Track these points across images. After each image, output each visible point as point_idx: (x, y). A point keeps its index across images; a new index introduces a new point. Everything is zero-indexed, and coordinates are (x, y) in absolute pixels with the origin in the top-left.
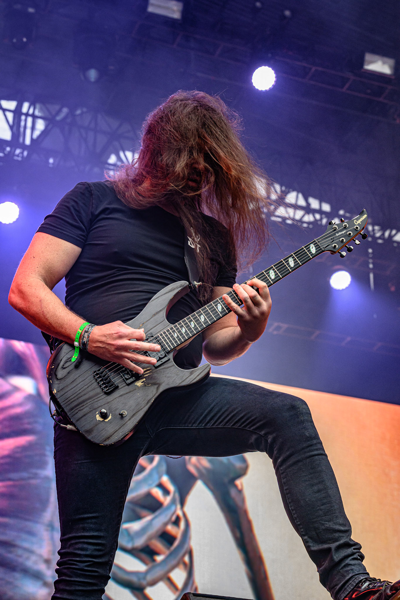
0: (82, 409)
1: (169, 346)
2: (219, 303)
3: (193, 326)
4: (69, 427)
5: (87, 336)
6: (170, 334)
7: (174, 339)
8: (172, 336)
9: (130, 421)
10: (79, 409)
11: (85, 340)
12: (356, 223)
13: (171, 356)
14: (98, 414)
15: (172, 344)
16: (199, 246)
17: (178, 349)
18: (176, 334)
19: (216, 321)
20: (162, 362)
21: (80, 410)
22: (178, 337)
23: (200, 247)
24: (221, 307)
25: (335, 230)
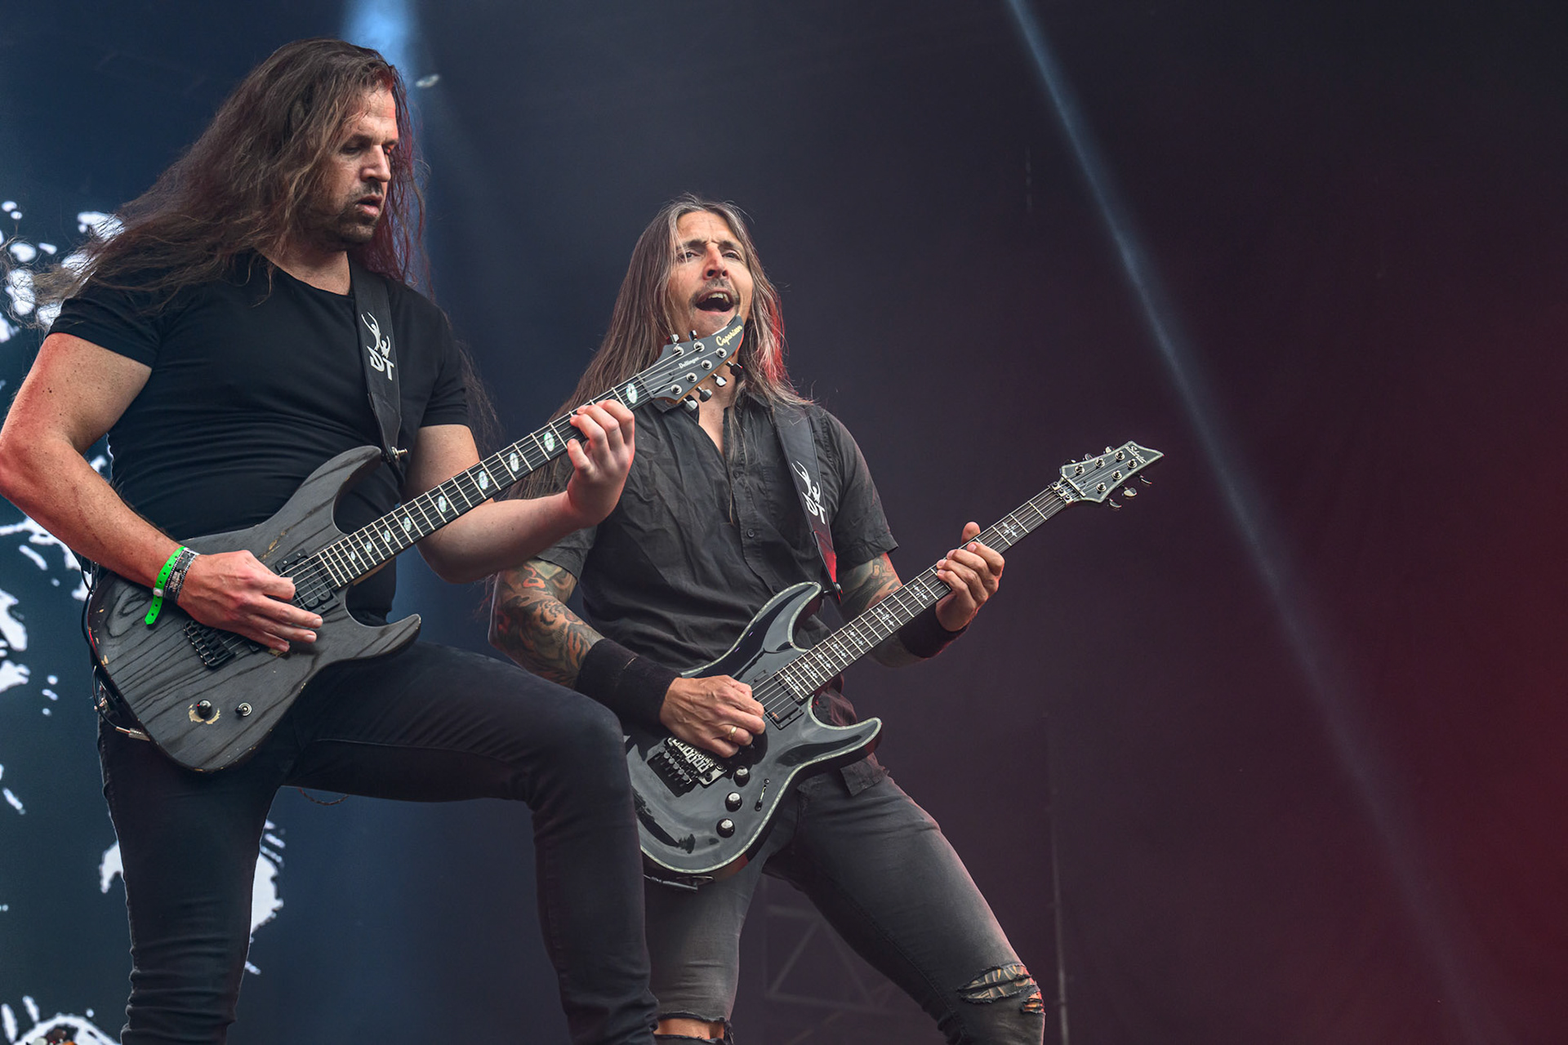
0: (162, 698)
1: (339, 578)
2: (442, 495)
3: (388, 540)
4: (133, 732)
5: (178, 579)
6: (341, 553)
7: (349, 564)
8: (345, 559)
9: (257, 725)
10: (154, 698)
11: (174, 585)
12: (720, 342)
13: (342, 598)
14: (193, 709)
15: (346, 574)
16: (390, 364)
17: (355, 583)
18: (352, 553)
19: (434, 531)
20: (324, 611)
21: (158, 700)
22: (357, 560)
23: (393, 366)
24: (444, 503)
25: (677, 356)
